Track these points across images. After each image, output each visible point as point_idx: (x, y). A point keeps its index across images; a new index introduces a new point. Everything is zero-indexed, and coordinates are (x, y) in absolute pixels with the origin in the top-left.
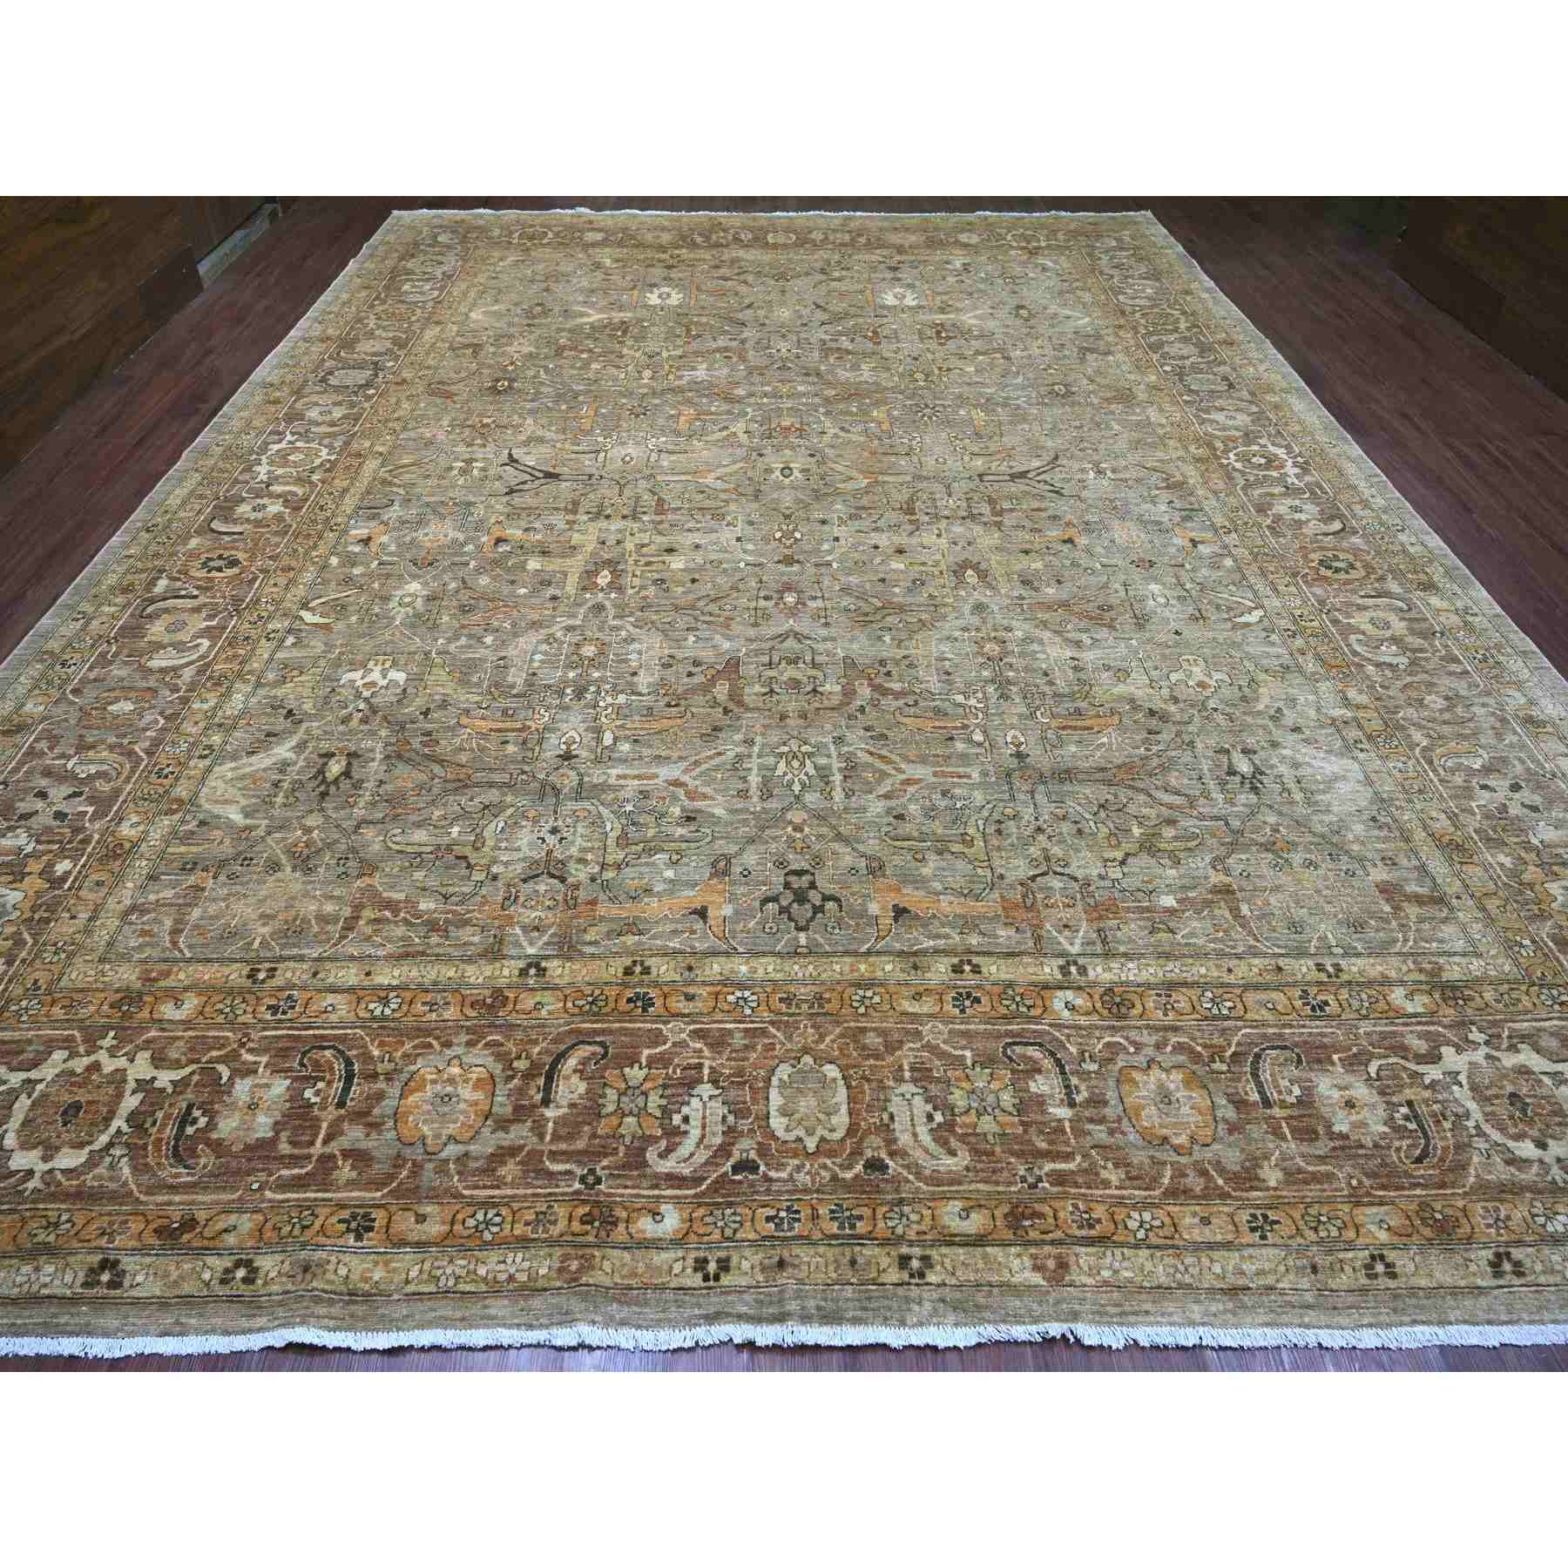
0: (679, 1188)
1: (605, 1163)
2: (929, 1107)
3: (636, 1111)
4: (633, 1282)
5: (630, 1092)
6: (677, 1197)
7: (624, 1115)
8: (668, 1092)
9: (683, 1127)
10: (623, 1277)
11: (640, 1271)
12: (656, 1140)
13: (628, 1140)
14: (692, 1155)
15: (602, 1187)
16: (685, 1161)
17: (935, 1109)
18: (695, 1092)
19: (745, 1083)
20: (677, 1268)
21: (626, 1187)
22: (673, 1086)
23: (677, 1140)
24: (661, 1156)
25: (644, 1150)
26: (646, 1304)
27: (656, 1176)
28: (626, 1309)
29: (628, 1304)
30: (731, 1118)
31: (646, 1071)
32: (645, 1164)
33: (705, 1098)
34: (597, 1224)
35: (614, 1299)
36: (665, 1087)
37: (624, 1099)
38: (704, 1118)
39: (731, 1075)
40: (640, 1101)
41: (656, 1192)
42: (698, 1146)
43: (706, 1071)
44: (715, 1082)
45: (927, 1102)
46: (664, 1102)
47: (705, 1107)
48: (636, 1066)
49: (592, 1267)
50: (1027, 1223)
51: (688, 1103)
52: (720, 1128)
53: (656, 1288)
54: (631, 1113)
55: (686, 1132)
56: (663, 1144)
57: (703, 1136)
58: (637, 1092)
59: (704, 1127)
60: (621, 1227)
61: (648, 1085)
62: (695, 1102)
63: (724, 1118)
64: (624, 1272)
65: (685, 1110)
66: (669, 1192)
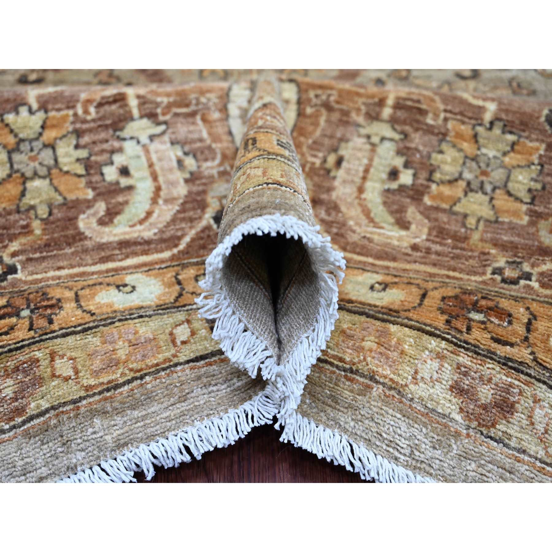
0: (145, 253)
1: (14, 246)
2: (399, 162)
3: (43, 171)
4: (117, 376)
5: (25, 147)
6: (144, 265)
7: (25, 179)
8: (86, 139)
9: (124, 182)
10: (96, 374)
11: (122, 354)
12: (89, 204)
13: (43, 212)
14: (149, 214)
15: (20, 275)
16: (141, 222)
17: (406, 165)
18: (126, 133)
19: (193, 114)
20: (182, 333)
21: (59, 268)
22: (90, 130)
23: (120, 199)
24: (102, 222)
25: (73, 220)
26: (150, 398)
27: (101, 247)
28: (119, 420)
29: (119, 412)
30: (190, 162)
31: (40, 116)
32: (80, 237)
33: (144, 139)
34: (25, 313)
35: (93, 413)
36: (78, 133)
37: (16, 157)
38: (151, 165)
39: (169, 106)
40: (46, 156)
41: (111, 265)
42: (154, 201)
43: (133, 103)
44: (152, 116)
45: (399, 153)
46: (83, 153)
47: (147, 151)
48: (24, 111)
49: (39, 381)
50: (477, 317)
51: (120, 150)
52: (179, 176)
53: (157, 370)
54: (36, 175)
55: (130, 188)
56: (101, 207)
57: (158, 189)
58: (37, 145)
59: (155, 178)
60: (69, 307)
61: (50, 135)
62: (130, 147)
63: (180, 162)
64: (97, 364)
65: (119, 160)
66: (129, 262)
